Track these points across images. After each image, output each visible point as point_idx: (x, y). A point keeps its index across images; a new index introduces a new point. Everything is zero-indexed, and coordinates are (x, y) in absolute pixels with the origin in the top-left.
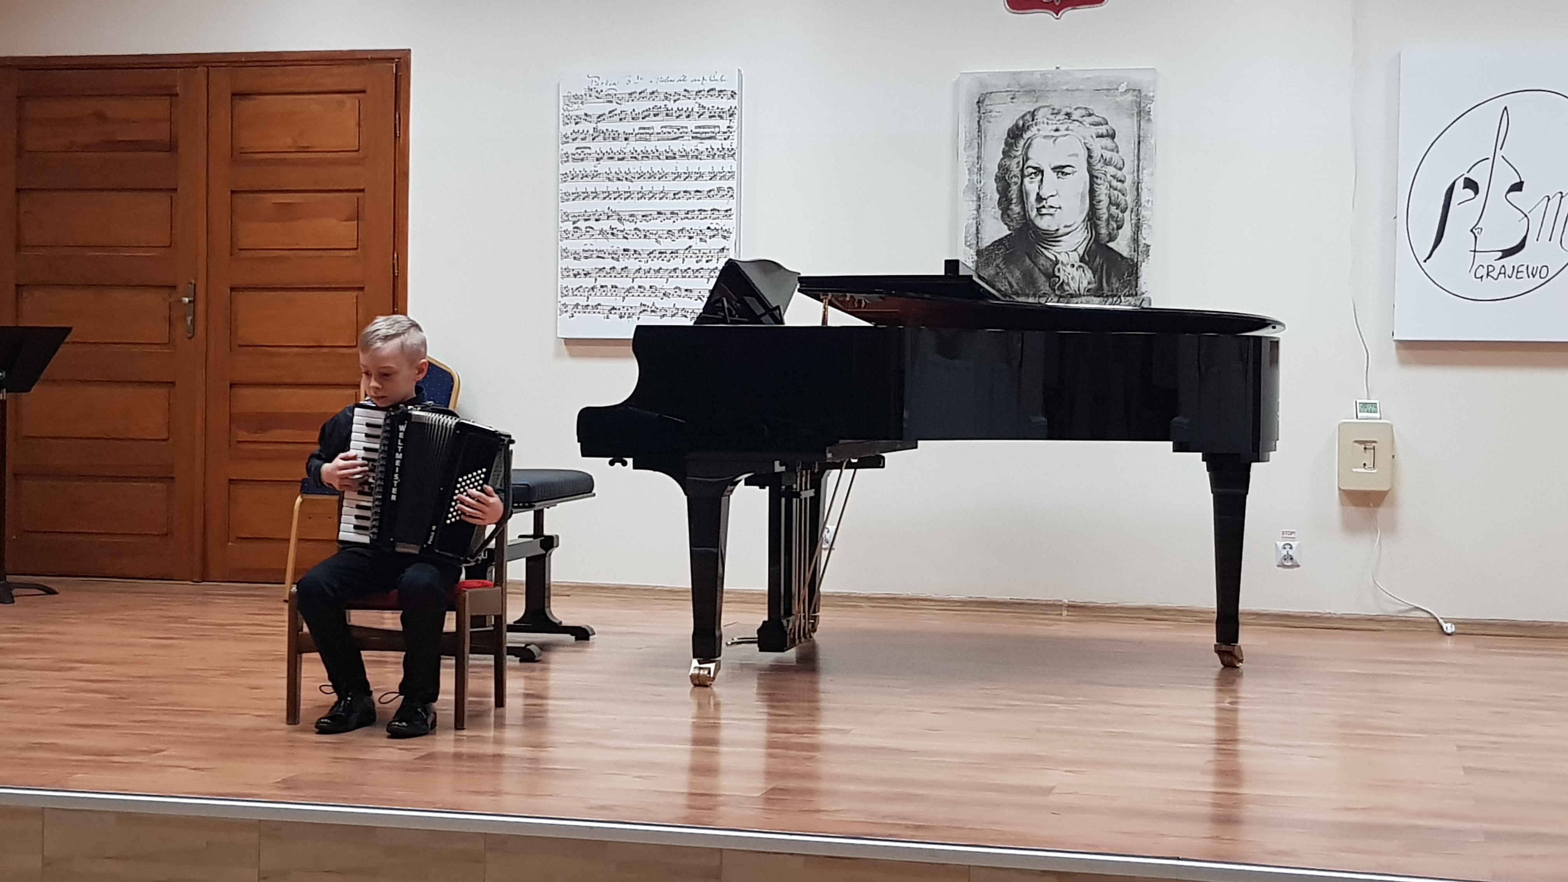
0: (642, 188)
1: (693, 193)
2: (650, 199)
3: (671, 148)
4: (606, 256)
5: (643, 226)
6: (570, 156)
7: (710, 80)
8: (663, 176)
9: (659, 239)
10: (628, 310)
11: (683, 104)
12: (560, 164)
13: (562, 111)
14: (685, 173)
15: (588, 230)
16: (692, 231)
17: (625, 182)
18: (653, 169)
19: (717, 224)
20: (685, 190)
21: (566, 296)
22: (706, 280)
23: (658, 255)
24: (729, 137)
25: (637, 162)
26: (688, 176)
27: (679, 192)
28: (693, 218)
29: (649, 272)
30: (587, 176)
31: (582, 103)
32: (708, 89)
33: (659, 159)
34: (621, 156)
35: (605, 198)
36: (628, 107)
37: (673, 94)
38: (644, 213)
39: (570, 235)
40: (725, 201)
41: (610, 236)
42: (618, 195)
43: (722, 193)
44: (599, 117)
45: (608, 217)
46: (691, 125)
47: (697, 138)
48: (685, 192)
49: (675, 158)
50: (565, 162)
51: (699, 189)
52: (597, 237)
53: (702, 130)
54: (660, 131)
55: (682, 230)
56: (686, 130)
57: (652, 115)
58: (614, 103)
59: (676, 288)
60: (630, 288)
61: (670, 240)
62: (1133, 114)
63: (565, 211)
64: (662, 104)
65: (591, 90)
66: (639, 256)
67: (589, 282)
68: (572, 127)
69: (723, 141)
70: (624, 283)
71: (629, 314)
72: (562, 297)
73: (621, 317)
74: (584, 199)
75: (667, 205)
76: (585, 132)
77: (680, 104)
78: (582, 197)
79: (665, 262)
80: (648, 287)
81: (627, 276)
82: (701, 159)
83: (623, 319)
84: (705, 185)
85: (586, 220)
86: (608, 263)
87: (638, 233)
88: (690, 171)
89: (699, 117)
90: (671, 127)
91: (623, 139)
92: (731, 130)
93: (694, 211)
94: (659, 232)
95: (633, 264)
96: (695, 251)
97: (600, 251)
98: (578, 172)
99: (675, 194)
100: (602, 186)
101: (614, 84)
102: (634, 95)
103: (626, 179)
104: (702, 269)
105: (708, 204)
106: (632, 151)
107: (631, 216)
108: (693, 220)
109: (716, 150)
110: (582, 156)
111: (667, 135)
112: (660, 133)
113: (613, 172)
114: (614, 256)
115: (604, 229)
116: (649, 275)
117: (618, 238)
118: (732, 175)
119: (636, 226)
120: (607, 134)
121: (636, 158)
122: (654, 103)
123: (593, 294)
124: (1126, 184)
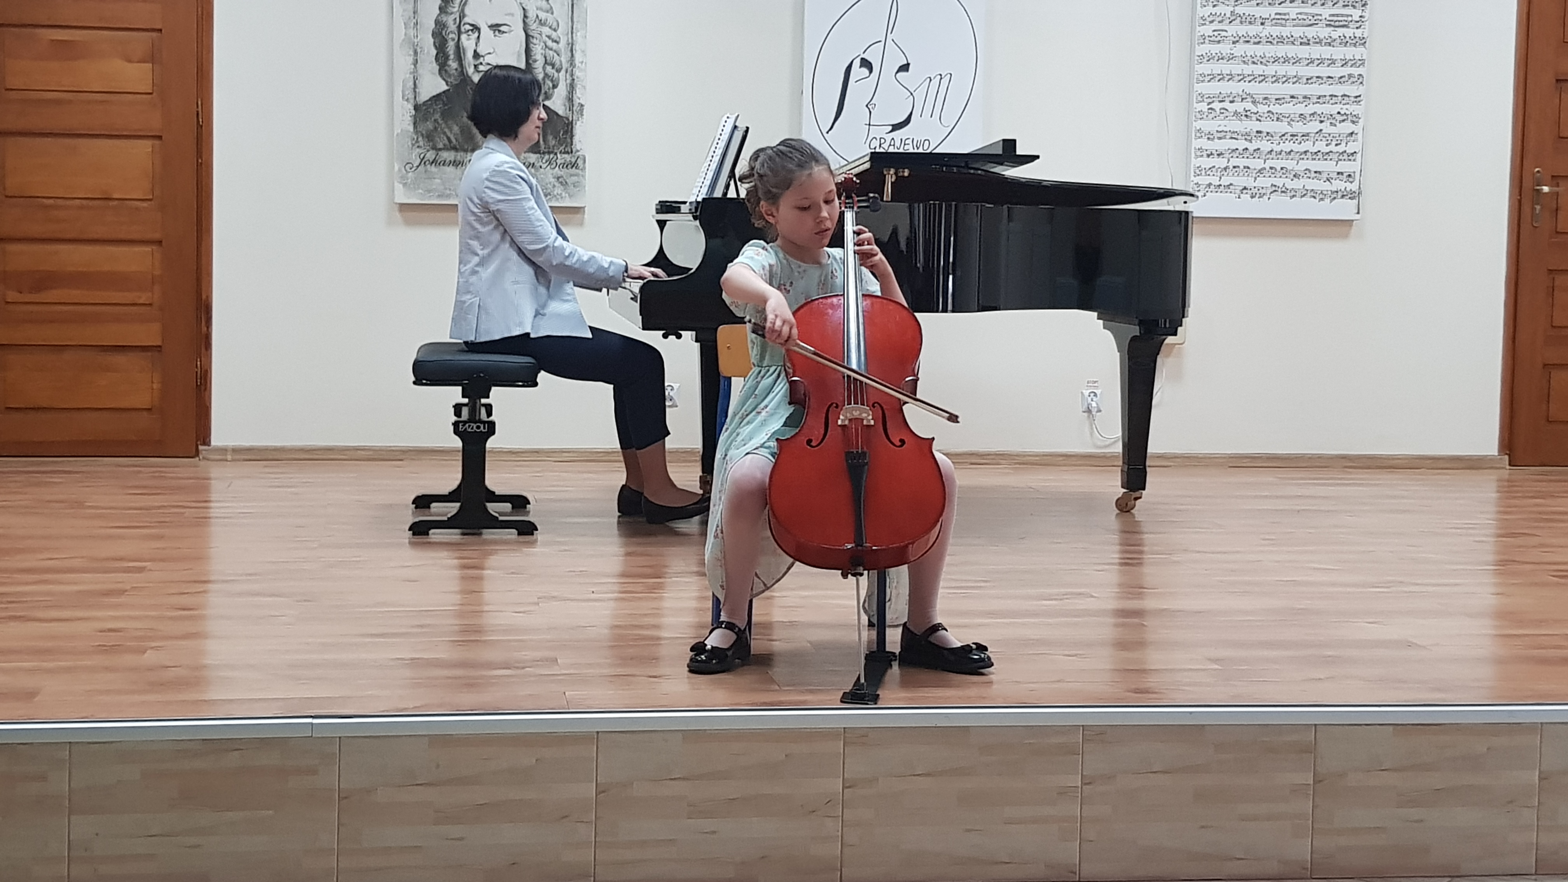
0: (1276, 72)
1: (1325, 79)
2: (1283, 83)
3: (1306, 34)
4: (1239, 137)
5: (1276, 109)
6: (1207, 38)
8: (1297, 61)
9: (1292, 123)
10: (1259, 190)
12: (1197, 46)
14: (1318, 59)
15: (1222, 111)
16: (1323, 116)
17: (1260, 66)
18: (1288, 55)
19: (1347, 109)
20: (1317, 75)
21: (1198, 175)
22: (1335, 163)
23: (1289, 138)
24: (1360, 26)
25: (1272, 46)
26: (1321, 62)
27: (1312, 78)
28: (1324, 103)
29: (1280, 154)
30: (1222, 59)
33: (1294, 44)
34: (1256, 40)
35: (1239, 81)
38: (1277, 97)
39: (1205, 116)
40: (1355, 87)
41: (1243, 118)
42: (1253, 78)
43: (1352, 79)
45: (1243, 99)
46: (1326, 12)
47: (1330, 25)
48: (1317, 77)
49: (1309, 44)
50: (1202, 43)
51: (1331, 75)
52: (1232, 118)
53: (1335, 18)
54: (1295, 17)
55: (1313, 114)
56: (1320, 18)
57: (1288, 2)
59: (1306, 170)
60: (1262, 169)
61: (1302, 124)
63: (1200, 92)
66: (1271, 138)
67: (1222, 162)
68: (1210, 9)
69: (1355, 30)
70: (1257, 164)
71: (1260, 194)
72: (1195, 176)
73: (1252, 197)
74: (1219, 81)
75: (1300, 89)
76: (1223, 15)
78: (1217, 79)
79: (1296, 144)
80: (1279, 169)
81: (1259, 158)
82: (1333, 46)
83: (1253, 199)
84: (1337, 71)
85: (1221, 101)
86: (1241, 144)
87: (1271, 116)
88: (1323, 57)
89: (1333, 5)
90: (1306, 14)
91: (1259, 24)
92: (1363, 20)
93: (1325, 96)
94: (1292, 116)
95: (1265, 145)
96: (1325, 135)
97: (1234, 132)
98: (1214, 55)
99: (1307, 79)
100: (1237, 68)
103: (1261, 62)
104: (1331, 152)
105: (1339, 90)
106: (1268, 36)
107: (1266, 99)
108: (1324, 105)
109: (1348, 38)
110: (1219, 38)
111: (1301, 21)
112: (1295, 20)
113: (1249, 55)
114: (1248, 138)
115: (1238, 111)
116: (1280, 157)
117: (1251, 120)
118: (1362, 62)
119: (1269, 109)
120: (1244, 18)
121: (1271, 42)
123: (1226, 174)
124: (560, 45)
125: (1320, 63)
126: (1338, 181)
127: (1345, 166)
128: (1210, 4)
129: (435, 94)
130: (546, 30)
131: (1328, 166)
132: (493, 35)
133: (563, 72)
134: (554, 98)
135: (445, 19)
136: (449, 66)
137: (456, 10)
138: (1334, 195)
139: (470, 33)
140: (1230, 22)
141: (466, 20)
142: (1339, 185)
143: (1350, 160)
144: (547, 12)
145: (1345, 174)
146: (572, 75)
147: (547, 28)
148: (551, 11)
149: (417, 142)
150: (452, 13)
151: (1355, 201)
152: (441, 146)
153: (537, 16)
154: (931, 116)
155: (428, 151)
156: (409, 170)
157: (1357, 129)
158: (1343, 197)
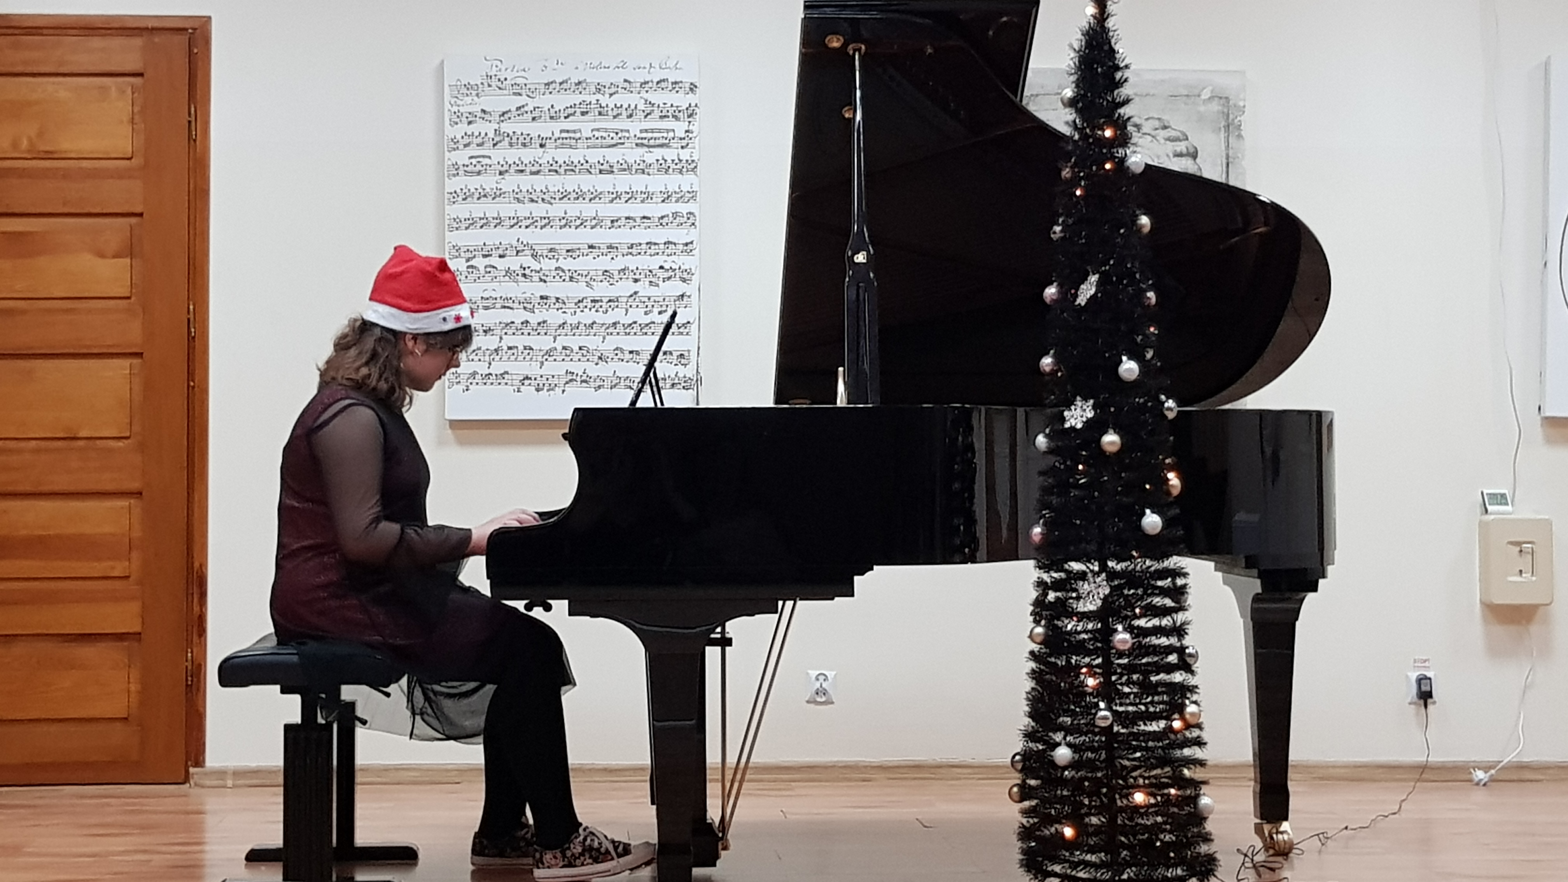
0: (566, 213)
1: (638, 220)
2: (576, 228)
3: (606, 159)
4: (516, 305)
5: (567, 264)
6: (461, 167)
7: (660, 68)
8: (595, 197)
9: (592, 283)
10: (547, 379)
11: (623, 99)
12: (446, 179)
13: (447, 106)
14: (627, 193)
15: (488, 269)
16: (638, 272)
17: (542, 205)
18: (582, 188)
19: (674, 262)
20: (627, 215)
23: (590, 305)
24: (688, 145)
25: (558, 177)
26: (631, 197)
27: (619, 219)
28: (640, 253)
29: (578, 328)
30: (485, 196)
31: (477, 95)
32: (658, 79)
33: (590, 173)
34: (534, 169)
35: (512, 226)
36: (544, 101)
37: (608, 85)
38: (569, 247)
40: (683, 230)
41: (520, 278)
42: (532, 222)
43: (679, 220)
44: (503, 114)
45: (518, 252)
46: (635, 127)
47: (643, 145)
48: (627, 218)
49: (613, 172)
50: (454, 175)
51: (646, 215)
52: (502, 279)
53: (650, 135)
54: (591, 135)
55: (624, 270)
56: (627, 135)
57: (578, 114)
58: (524, 97)
59: (617, 349)
60: (550, 351)
61: (607, 284)
62: (1220, 128)
63: (454, 243)
64: (593, 98)
65: (491, 77)
66: (563, 306)
67: (491, 342)
68: (463, 128)
69: (680, 151)
70: (542, 343)
71: (550, 385)
73: (538, 390)
74: (482, 227)
75: (603, 236)
76: (483, 135)
77: (617, 99)
78: (479, 225)
79: (600, 313)
80: (576, 349)
81: (546, 334)
82: (649, 174)
83: (540, 393)
84: (655, 210)
85: (485, 256)
86: (519, 315)
87: (561, 274)
88: (634, 189)
89: (646, 117)
90: (606, 130)
91: (538, 146)
92: (690, 135)
93: (640, 244)
94: (591, 273)
95: (554, 317)
96: (643, 299)
97: (507, 299)
98: (473, 190)
99: (612, 221)
100: (507, 209)
101: (524, 70)
102: (552, 87)
103: (543, 200)
104: (654, 323)
105: (660, 235)
106: (551, 162)
107: (551, 250)
108: (639, 256)
109: (669, 161)
110: (479, 167)
111: (599, 140)
112: (590, 138)
113: (524, 190)
114: (527, 305)
115: (511, 269)
116: (577, 332)
117: (532, 281)
118: (693, 196)
119: (557, 265)
120: (515, 138)
121: (556, 171)
122: (581, 98)
123: (497, 358)
125: (630, 199)
128: (464, 119)
143: (681, 334)
145: (675, 354)
151: (693, 392)
157: (689, 289)
158: (673, 385)
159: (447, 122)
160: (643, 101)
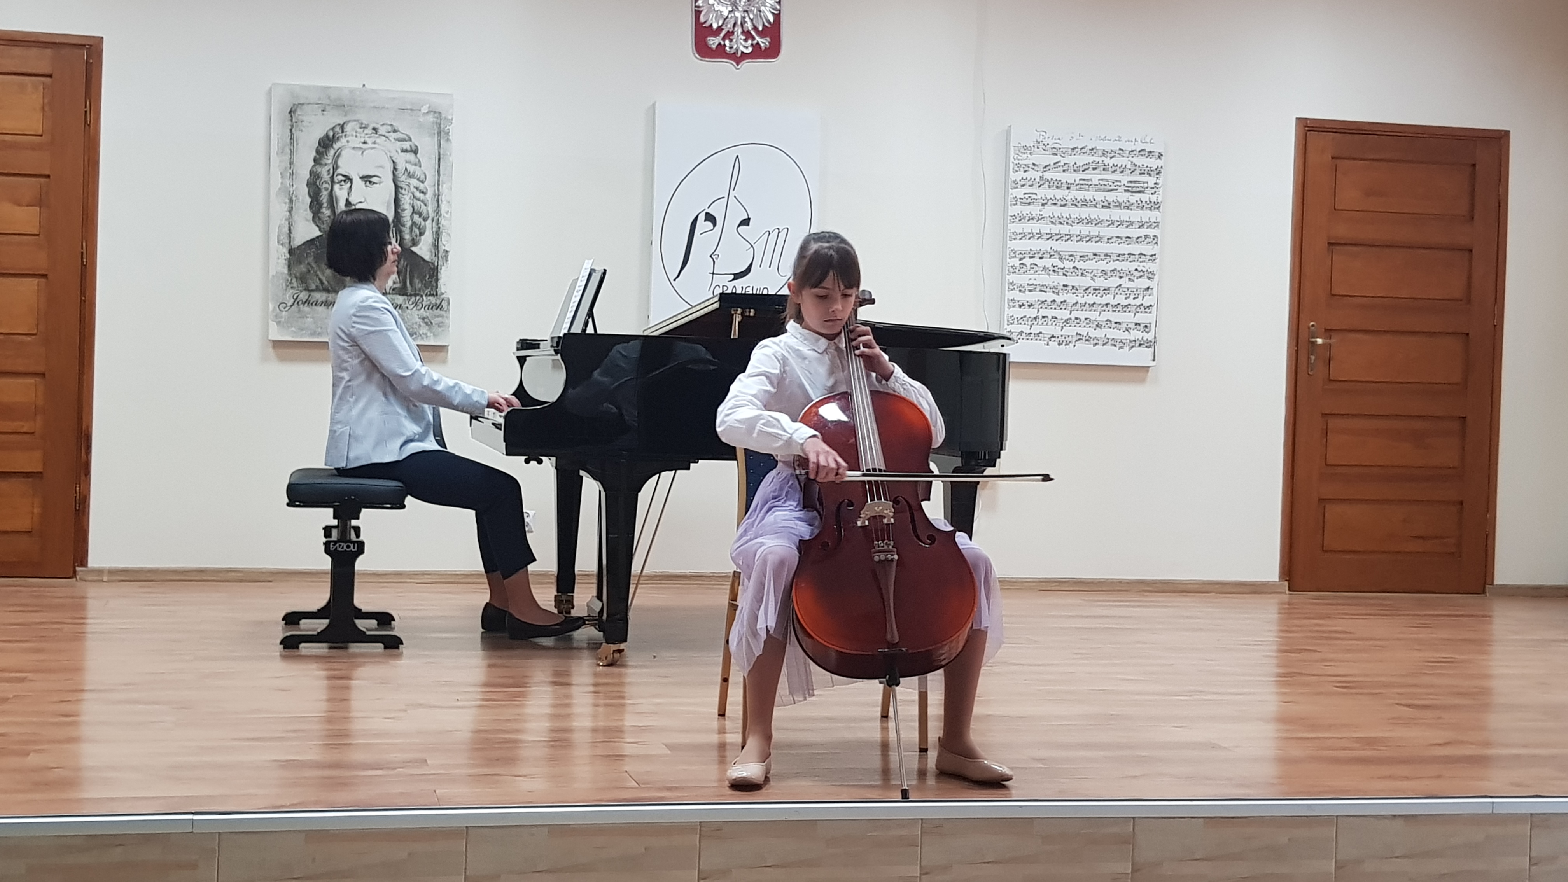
0: (1080, 232)
1: (1124, 239)
2: (1087, 241)
3: (1106, 199)
4: (1048, 290)
5: (1080, 265)
6: (1019, 200)
7: (1141, 142)
8: (1099, 222)
9: (1094, 278)
10: (1065, 338)
11: (1119, 161)
12: (1010, 207)
13: (1012, 160)
14: (1118, 221)
15: (1032, 266)
16: (1122, 272)
17: (1066, 226)
18: (1091, 216)
19: (1144, 266)
20: (1117, 235)
21: (1011, 324)
22: (1133, 315)
23: (1092, 292)
24: (1155, 192)
25: (1076, 209)
26: (1121, 223)
27: (1112, 237)
28: (1123, 260)
29: (1085, 306)
30: (1032, 219)
31: (1030, 154)
32: (1139, 149)
33: (1096, 207)
34: (1063, 203)
35: (1048, 239)
36: (1071, 160)
37: (1110, 151)
38: (1082, 254)
39: (1017, 270)
40: (1150, 247)
41: (1051, 272)
42: (1060, 237)
43: (1148, 240)
44: (1046, 167)
45: (1051, 256)
46: (1125, 179)
47: (1129, 191)
48: (1118, 237)
49: (1109, 207)
50: (1014, 205)
51: (1129, 236)
52: (1041, 273)
53: (1133, 185)
54: (1098, 183)
55: (1113, 270)
56: (1119, 184)
57: (1091, 169)
58: (1059, 156)
59: (1107, 320)
60: (1068, 320)
61: (1103, 279)
63: (1012, 248)
64: (1100, 159)
65: (1039, 142)
66: (1077, 292)
67: (1032, 312)
68: (1021, 174)
69: (1151, 196)
70: (1063, 314)
72: (1008, 325)
73: (1059, 344)
74: (1030, 239)
75: (1102, 248)
76: (1033, 180)
77: (1115, 161)
78: (1028, 237)
79: (1098, 297)
80: (1083, 319)
81: (1065, 309)
82: (1131, 210)
83: (1061, 347)
84: (1134, 232)
85: (1031, 257)
86: (1050, 296)
87: (1076, 271)
88: (1122, 219)
89: (1131, 173)
90: (1107, 180)
91: (1065, 188)
92: (1157, 186)
93: (1124, 254)
94: (1095, 271)
95: (1071, 298)
96: (1124, 289)
97: (1043, 286)
98: (1025, 215)
99: (1108, 239)
100: (1046, 228)
101: (1059, 139)
102: (1075, 151)
103: (1067, 223)
104: (1130, 305)
105: (1136, 249)
106: (1073, 199)
107: (1071, 255)
108: (1123, 262)
109: (1144, 202)
110: (1029, 200)
111: (1103, 187)
112: (1097, 185)
113: (1056, 216)
114: (1055, 290)
115: (1047, 266)
116: (1084, 308)
117: (1058, 275)
118: (1157, 225)
119: (1074, 265)
120: (1052, 183)
121: (1076, 205)
122: (1094, 158)
123: (1036, 323)
124: (427, 196)
125: (1119, 225)
126: (1135, 331)
127: (1142, 318)
128: (1022, 169)
129: (308, 239)
130: (414, 182)
131: (1127, 318)
132: (364, 185)
133: (429, 221)
134: (421, 245)
135: (319, 170)
136: (323, 213)
137: (330, 161)
138: (1133, 344)
139: (343, 183)
140: (1040, 186)
141: (339, 171)
142: (1137, 334)
143: (1146, 312)
144: (416, 165)
145: (1142, 325)
146: (438, 224)
147: (415, 180)
148: (419, 164)
149: (291, 283)
150: (326, 164)
151: (1152, 350)
152: (313, 287)
153: (406, 169)
154: (770, 267)
155: (301, 292)
156: (282, 309)
157: (1152, 284)
158: (1140, 345)
159: (1011, 170)
160: (1130, 163)
